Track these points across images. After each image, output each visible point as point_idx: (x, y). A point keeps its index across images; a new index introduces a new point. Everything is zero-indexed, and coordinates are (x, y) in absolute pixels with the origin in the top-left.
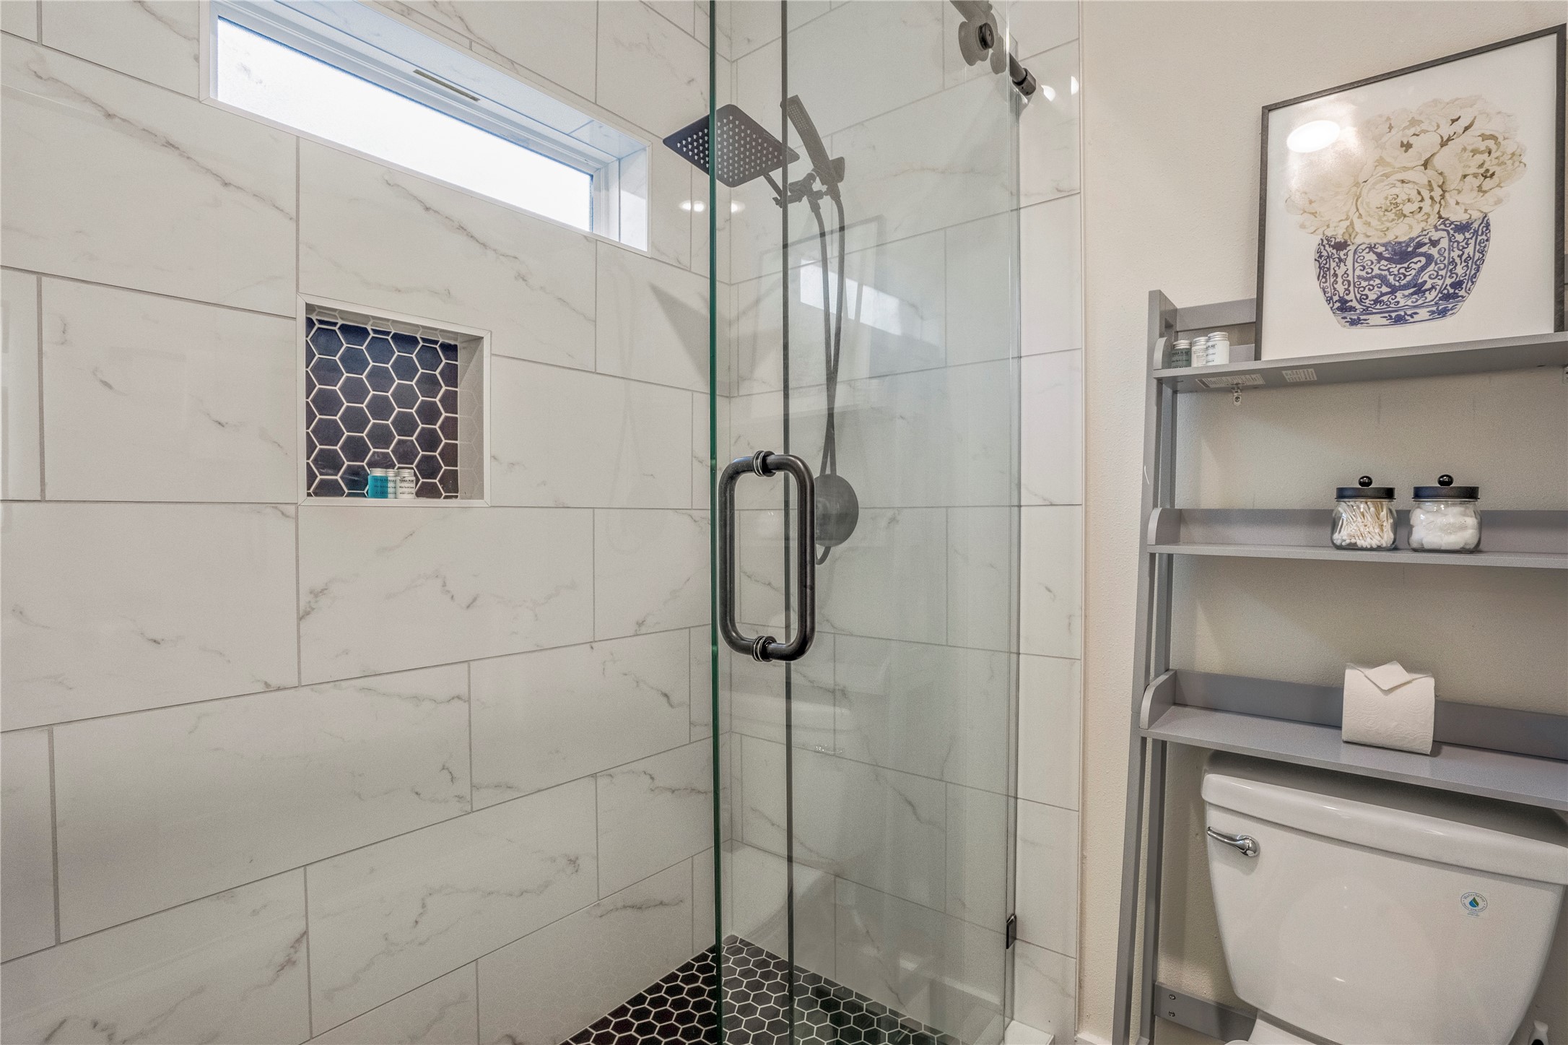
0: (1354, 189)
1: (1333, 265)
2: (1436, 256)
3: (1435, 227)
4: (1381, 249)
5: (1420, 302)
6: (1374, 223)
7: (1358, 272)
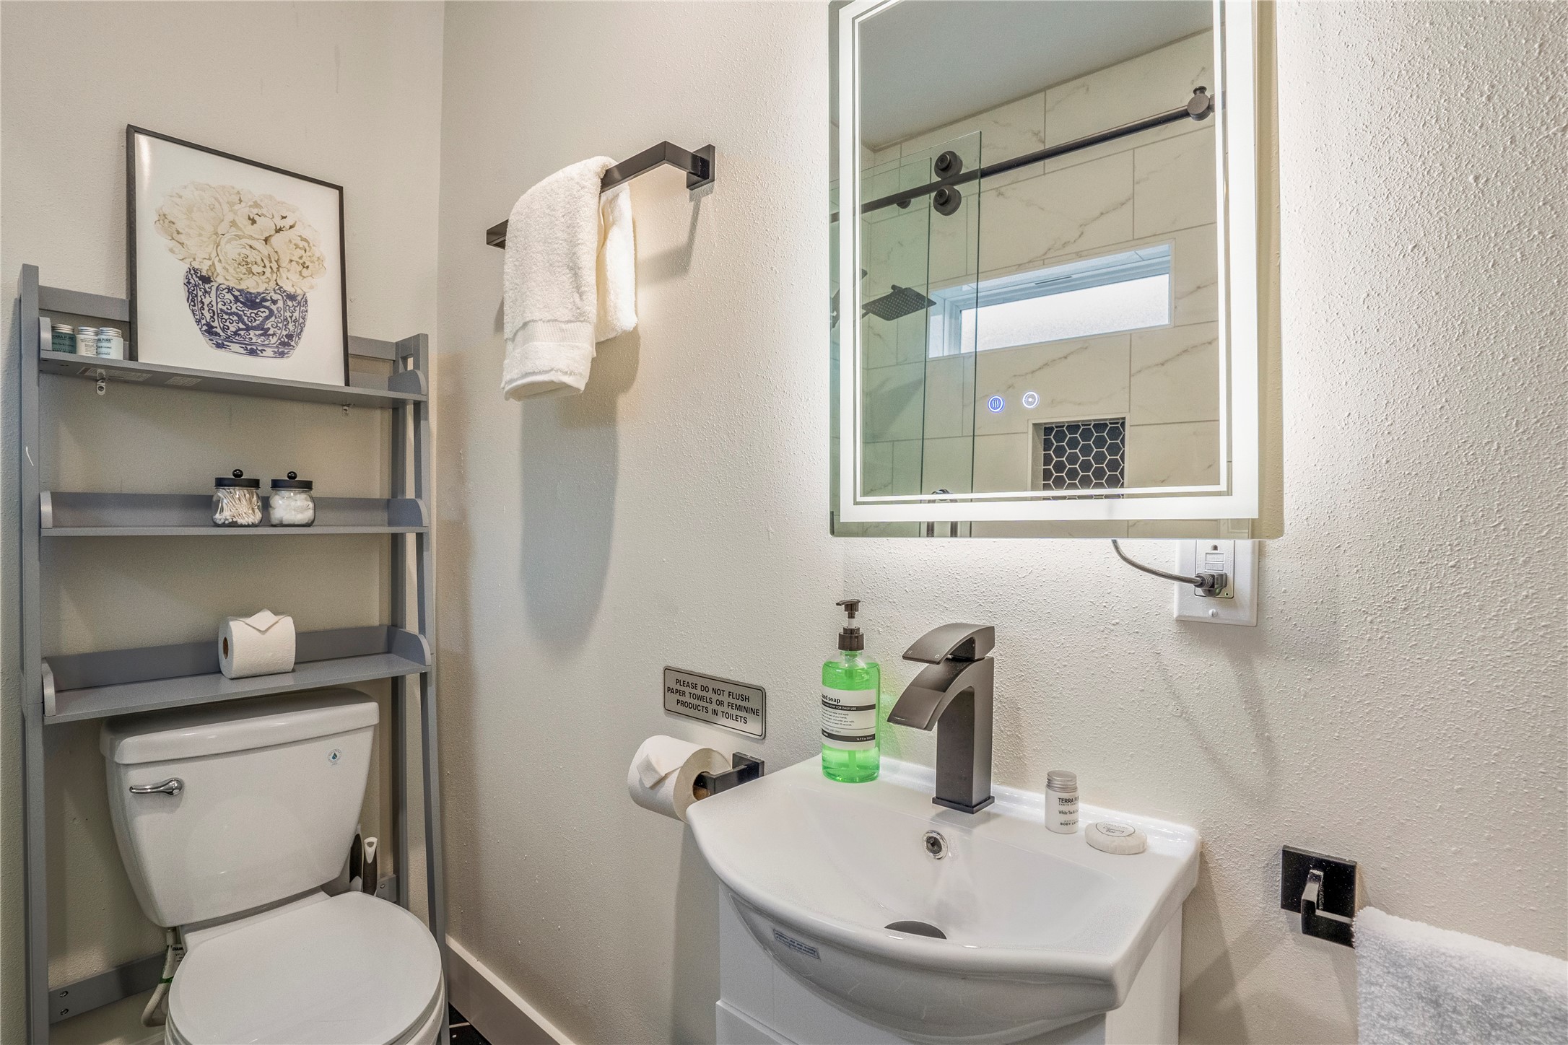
0: (214, 237)
1: (200, 293)
2: (276, 312)
3: (274, 290)
4: (237, 293)
5: (266, 343)
6: (231, 270)
7: (220, 306)
